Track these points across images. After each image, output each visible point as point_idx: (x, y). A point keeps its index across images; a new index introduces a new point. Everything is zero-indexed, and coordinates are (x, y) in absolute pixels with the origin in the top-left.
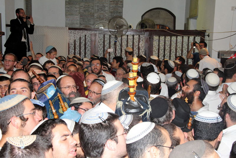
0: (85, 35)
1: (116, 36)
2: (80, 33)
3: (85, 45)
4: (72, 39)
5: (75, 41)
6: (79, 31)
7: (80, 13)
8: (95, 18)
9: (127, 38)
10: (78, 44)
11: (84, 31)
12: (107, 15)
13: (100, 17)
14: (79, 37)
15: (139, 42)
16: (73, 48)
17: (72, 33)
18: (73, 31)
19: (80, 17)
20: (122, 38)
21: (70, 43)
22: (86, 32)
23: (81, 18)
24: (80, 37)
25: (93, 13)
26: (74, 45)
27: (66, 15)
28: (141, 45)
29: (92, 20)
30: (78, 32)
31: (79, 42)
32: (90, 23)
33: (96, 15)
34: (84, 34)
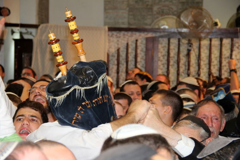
0: (137, 41)
1: (189, 40)
2: (127, 37)
3: (136, 57)
4: (113, 47)
5: (118, 50)
6: (126, 33)
7: (129, 5)
8: (155, 13)
9: (210, 44)
10: (123, 55)
11: (134, 33)
12: (175, 8)
13: (163, 12)
14: (126, 42)
15: (232, 51)
16: (116, 62)
17: (114, 36)
18: (115, 33)
19: (129, 11)
20: (200, 45)
21: (110, 54)
22: (138, 34)
23: (131, 13)
24: (127, 44)
25: (152, 5)
26: (116, 57)
27: (105, 9)
28: (236, 56)
29: (149, 17)
30: (124, 35)
31: (125, 53)
32: (146, 22)
33: (155, 8)
34: (133, 39)
